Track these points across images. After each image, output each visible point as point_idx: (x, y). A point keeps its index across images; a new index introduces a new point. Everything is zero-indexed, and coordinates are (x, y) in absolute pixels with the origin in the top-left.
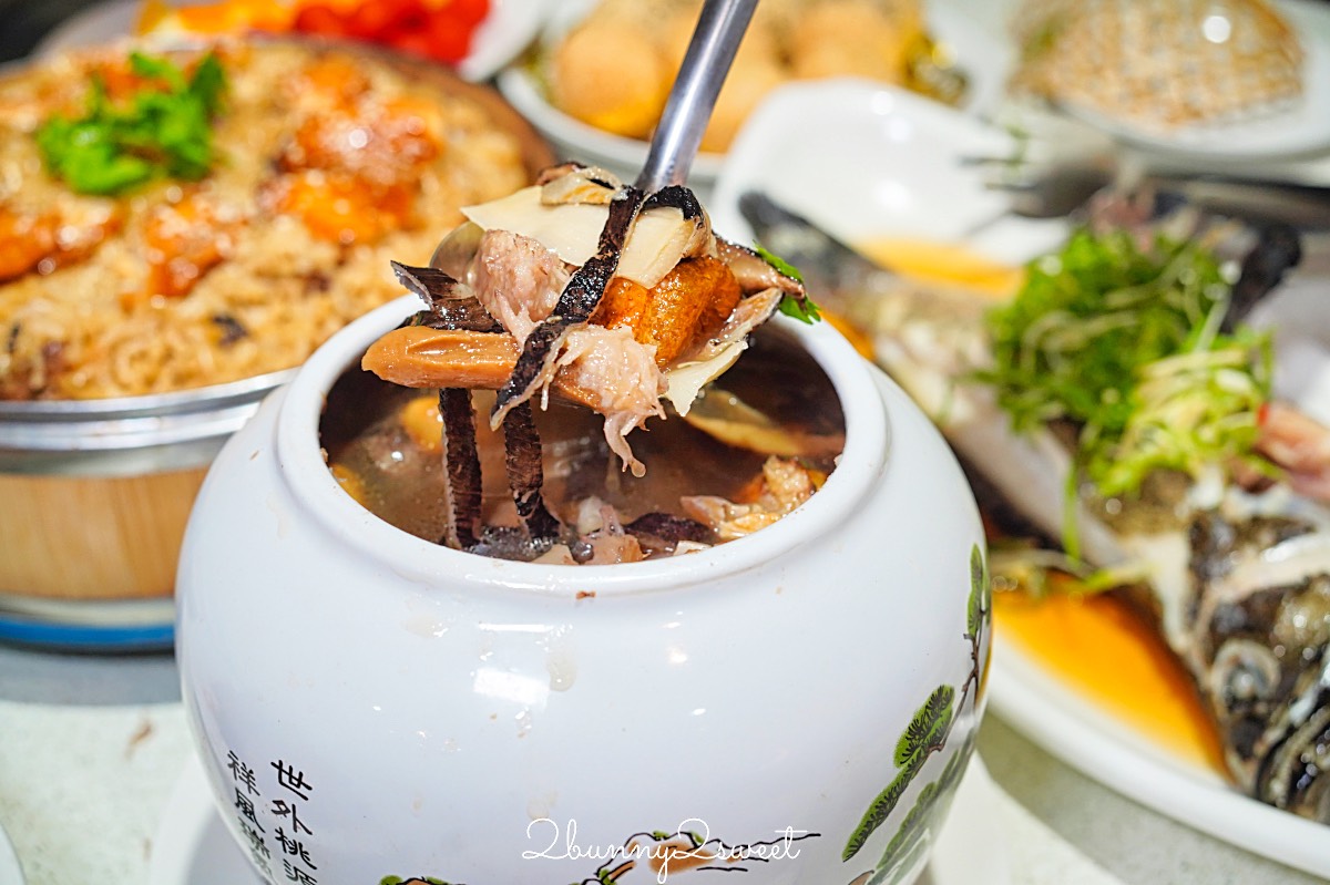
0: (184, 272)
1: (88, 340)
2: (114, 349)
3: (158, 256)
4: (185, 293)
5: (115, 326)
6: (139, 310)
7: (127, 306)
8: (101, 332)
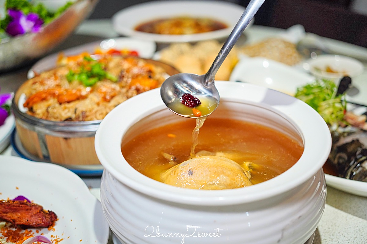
0: (108, 97)
1: (90, 111)
2: (96, 112)
3: (103, 95)
4: (109, 101)
5: (96, 108)
6: (101, 105)
7: (98, 104)
8: (93, 109)
